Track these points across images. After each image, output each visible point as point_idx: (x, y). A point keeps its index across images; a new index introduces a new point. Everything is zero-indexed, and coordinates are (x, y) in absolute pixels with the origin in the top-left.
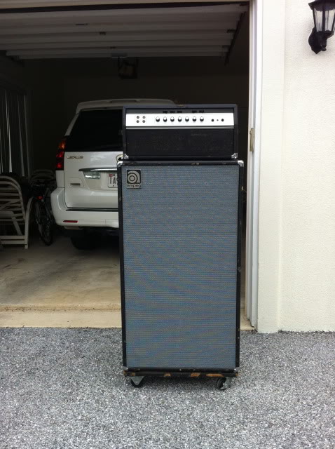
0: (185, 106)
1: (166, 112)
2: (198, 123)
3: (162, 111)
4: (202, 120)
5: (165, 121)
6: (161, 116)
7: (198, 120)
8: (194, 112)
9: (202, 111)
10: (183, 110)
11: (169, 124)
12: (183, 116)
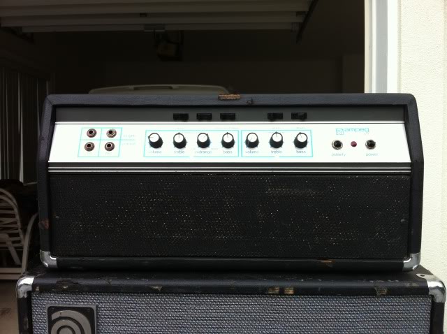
0: (245, 98)
1: (183, 118)
2: (288, 154)
3: (171, 113)
4: (300, 145)
5: (181, 145)
6: (168, 130)
7: (289, 145)
8: (274, 118)
9: (300, 114)
10: (238, 113)
11: (192, 154)
12: (240, 130)
